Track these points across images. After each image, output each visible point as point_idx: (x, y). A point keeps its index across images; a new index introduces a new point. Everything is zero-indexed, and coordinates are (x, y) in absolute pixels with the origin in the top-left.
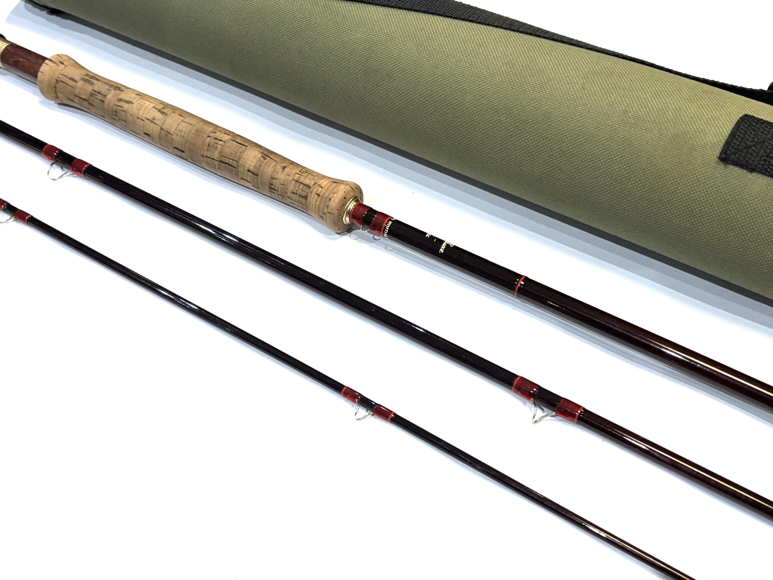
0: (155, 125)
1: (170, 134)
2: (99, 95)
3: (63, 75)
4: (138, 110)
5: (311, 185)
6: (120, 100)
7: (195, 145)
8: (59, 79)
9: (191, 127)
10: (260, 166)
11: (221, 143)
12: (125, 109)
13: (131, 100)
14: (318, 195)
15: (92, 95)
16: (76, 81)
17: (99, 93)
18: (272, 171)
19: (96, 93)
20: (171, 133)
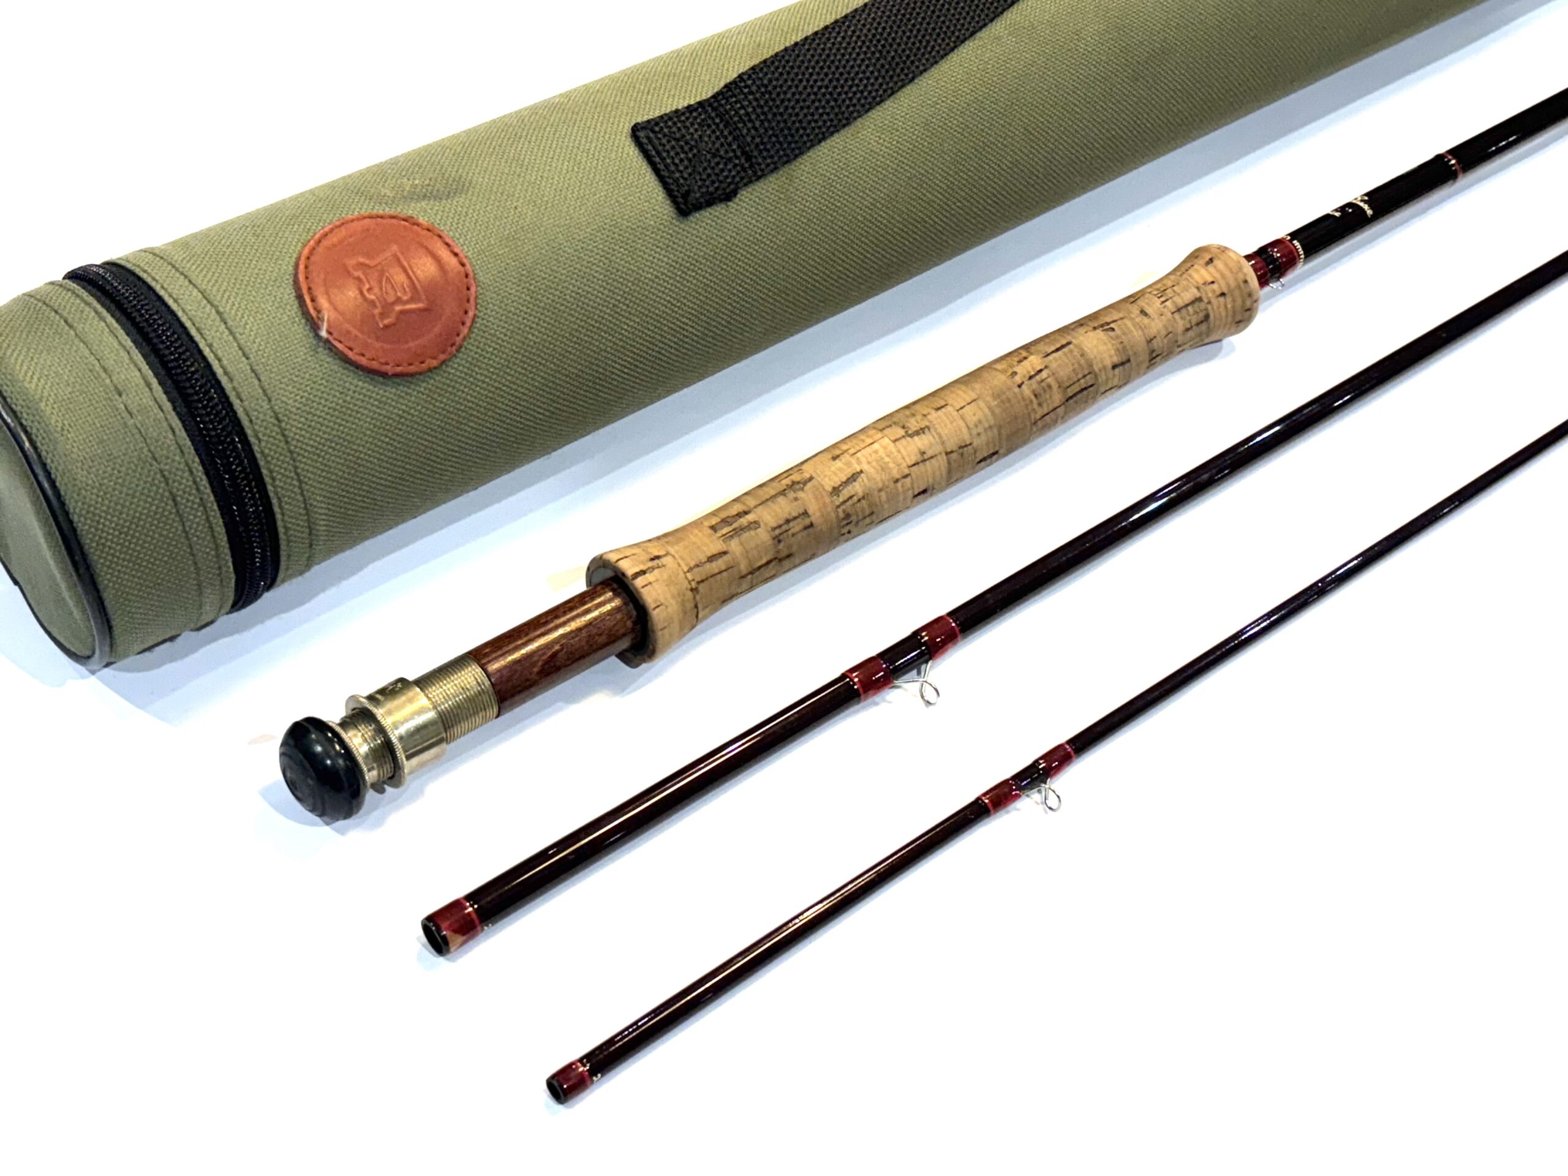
0: (933, 461)
1: (966, 446)
2: (791, 524)
3: (690, 570)
4: (883, 469)
5: (1198, 295)
6: (836, 491)
7: (1016, 418)
8: (694, 584)
9: (981, 403)
10: (1122, 342)
11: (1044, 374)
12: (861, 494)
13: (849, 472)
14: (1223, 294)
15: (778, 540)
16: (725, 553)
17: (788, 521)
18: (1140, 332)
19: (784, 528)
20: (968, 443)
